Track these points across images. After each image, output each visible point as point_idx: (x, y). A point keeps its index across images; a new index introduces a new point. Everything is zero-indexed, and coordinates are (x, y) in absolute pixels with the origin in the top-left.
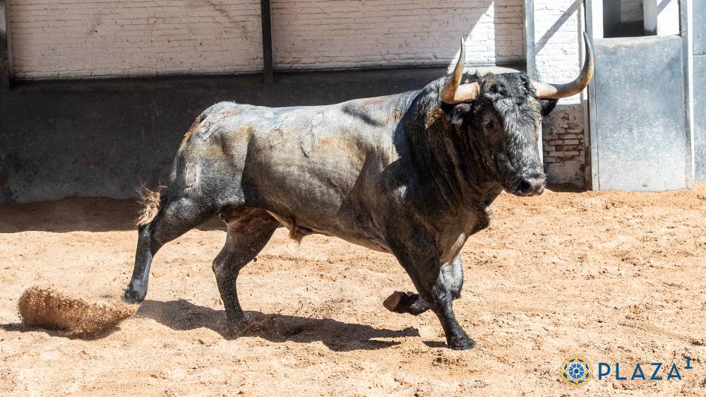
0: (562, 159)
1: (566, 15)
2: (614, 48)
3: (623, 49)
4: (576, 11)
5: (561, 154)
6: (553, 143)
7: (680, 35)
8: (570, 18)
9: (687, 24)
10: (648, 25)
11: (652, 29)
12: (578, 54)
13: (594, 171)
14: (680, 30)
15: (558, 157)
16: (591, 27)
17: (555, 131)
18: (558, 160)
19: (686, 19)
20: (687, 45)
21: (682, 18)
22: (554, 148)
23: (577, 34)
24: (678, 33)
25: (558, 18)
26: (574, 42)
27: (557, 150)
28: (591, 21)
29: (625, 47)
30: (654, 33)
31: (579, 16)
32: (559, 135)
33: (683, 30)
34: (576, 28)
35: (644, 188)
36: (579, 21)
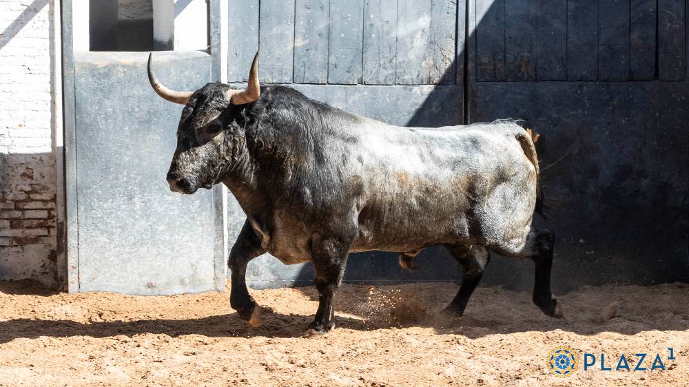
0: (21, 242)
1: (31, 11)
2: (106, 67)
3: (121, 69)
4: (47, 7)
5: (18, 233)
6: (6, 215)
7: (208, 51)
8: (36, 17)
9: (219, 35)
10: (160, 33)
11: (166, 39)
12: (48, 71)
13: (72, 261)
14: (209, 43)
15: (15, 238)
16: (71, 33)
17: (10, 196)
18: (14, 243)
19: (218, 27)
20: (220, 67)
21: (212, 25)
22: (7, 223)
23: (47, 42)
24: (206, 47)
25: (15, 15)
26: (43, 55)
27: (12, 227)
28: (71, 23)
29: (123, 66)
30: (168, 46)
31: (52, 14)
32: (16, 202)
33: (214, 43)
34: (47, 34)
35: (149, 290)
36: (52, 22)
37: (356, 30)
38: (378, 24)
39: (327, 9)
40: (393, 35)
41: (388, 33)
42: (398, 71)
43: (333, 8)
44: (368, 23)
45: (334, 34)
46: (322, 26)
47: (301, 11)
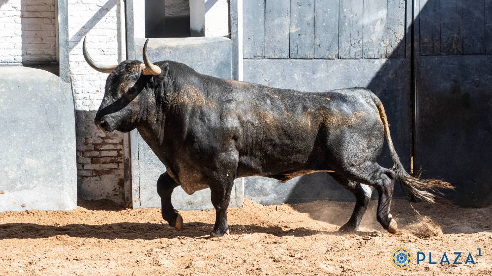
0: (98, 173)
1: (104, 10)
2: (157, 49)
3: (168, 50)
4: (115, 7)
5: (97, 167)
6: (88, 154)
7: (229, 37)
8: (108, 14)
9: (237, 25)
10: (194, 25)
11: (199, 29)
12: (116, 53)
13: (134, 186)
14: (230, 31)
15: (94, 170)
16: (132, 25)
17: (91, 141)
18: (94, 174)
19: (236, 19)
20: (238, 47)
21: (232, 19)
22: (89, 160)
23: (116, 32)
24: (227, 34)
25: (93, 13)
26: (113, 41)
27: (92, 162)
28: (133, 18)
29: (169, 48)
30: (201, 33)
31: (119, 12)
32: (95, 145)
33: (233, 31)
34: (115, 26)
35: (189, 207)
36: (119, 18)
37: (334, 20)
38: (349, 15)
39: (313, 6)
40: (360, 23)
41: (357, 22)
42: (364, 49)
43: (317, 5)
44: (342, 15)
45: (318, 24)
46: (309, 17)
47: (295, 7)
